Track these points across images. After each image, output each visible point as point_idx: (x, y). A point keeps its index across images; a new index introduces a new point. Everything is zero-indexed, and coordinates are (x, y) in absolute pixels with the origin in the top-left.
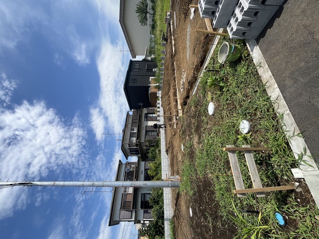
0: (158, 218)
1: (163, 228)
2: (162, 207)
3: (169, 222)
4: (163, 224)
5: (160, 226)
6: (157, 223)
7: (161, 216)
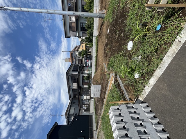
0: (90, 36)
1: (92, 40)
2: (92, 30)
3: (95, 37)
4: (93, 38)
5: (91, 39)
6: (89, 37)
7: (92, 35)
